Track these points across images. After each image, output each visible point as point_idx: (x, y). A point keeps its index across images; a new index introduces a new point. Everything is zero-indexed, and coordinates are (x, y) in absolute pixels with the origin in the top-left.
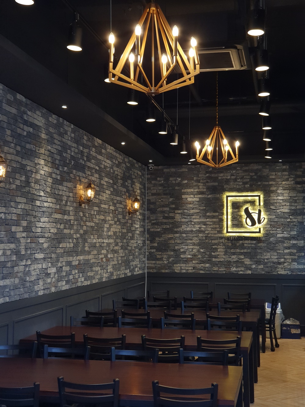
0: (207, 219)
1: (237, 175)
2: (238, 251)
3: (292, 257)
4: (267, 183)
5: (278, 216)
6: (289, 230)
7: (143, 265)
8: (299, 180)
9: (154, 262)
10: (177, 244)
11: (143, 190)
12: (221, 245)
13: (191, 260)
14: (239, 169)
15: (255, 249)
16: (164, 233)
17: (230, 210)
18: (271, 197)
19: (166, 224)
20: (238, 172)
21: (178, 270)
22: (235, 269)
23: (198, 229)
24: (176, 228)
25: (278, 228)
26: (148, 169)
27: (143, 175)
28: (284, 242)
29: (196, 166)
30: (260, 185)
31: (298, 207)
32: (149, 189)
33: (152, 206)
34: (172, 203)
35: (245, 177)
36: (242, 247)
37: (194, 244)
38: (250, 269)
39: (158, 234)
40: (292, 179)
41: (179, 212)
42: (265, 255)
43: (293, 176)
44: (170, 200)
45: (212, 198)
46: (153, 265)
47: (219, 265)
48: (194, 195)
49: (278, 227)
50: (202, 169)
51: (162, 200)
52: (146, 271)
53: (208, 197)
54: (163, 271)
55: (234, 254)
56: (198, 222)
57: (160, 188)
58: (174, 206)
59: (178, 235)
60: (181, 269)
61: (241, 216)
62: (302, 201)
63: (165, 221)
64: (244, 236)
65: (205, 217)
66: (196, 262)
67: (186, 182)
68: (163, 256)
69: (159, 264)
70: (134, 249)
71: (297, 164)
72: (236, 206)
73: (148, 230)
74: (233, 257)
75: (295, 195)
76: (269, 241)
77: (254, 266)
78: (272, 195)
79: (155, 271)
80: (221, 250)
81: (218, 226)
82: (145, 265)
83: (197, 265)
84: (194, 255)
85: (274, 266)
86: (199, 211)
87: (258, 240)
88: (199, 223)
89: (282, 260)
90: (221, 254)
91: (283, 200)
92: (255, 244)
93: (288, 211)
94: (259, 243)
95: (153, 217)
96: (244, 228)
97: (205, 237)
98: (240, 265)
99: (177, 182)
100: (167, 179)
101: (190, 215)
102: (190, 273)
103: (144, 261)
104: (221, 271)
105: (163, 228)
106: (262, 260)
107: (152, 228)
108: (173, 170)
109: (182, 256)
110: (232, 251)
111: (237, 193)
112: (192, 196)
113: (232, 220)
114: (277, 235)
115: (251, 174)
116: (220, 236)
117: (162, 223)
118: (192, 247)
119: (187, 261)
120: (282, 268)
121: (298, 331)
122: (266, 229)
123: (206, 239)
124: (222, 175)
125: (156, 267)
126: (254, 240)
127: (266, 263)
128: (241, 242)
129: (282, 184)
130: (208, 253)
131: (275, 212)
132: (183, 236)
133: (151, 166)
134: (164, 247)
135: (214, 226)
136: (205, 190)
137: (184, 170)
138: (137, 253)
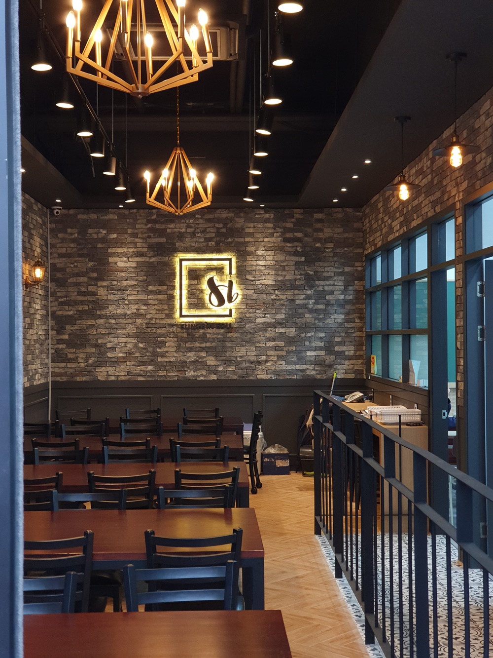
0: (148, 295)
1: (197, 226)
2: (197, 344)
3: (278, 352)
4: (241, 240)
5: (257, 291)
6: (274, 312)
7: (46, 371)
8: (289, 235)
9: (63, 365)
10: (101, 336)
11: (45, 249)
12: (171, 336)
13: (124, 360)
14: (199, 217)
15: (223, 341)
16: (80, 318)
17: (185, 282)
18: (247, 262)
19: (82, 303)
20: (197, 222)
21: (102, 376)
22: (192, 373)
23: (135, 311)
24: (100, 310)
25: (258, 309)
26: (52, 214)
27: (44, 223)
28: (265, 331)
29: (131, 211)
30: (231, 243)
31: (287, 278)
32: (53, 246)
33: (59, 275)
34: (93, 270)
35: (208, 231)
36: (204, 338)
37: (128, 336)
38: (216, 372)
39: (71, 320)
40: (278, 234)
41: (104, 284)
42: (238, 350)
43: (280, 230)
44: (89, 265)
45: (157, 262)
46: (61, 370)
47: (168, 368)
48: (128, 257)
49: (257, 307)
50: (141, 216)
51: (76, 264)
52: (50, 379)
53: (150, 260)
54: (79, 379)
55: (191, 349)
56: (135, 300)
57: (72, 245)
58: (95, 275)
59: (102, 321)
60: (108, 375)
61: (202, 291)
62: (293, 268)
63: (80, 298)
64: (206, 323)
65: (147, 292)
66: (133, 363)
67: (115, 236)
68: (77, 355)
69: (71, 368)
70: (33, 343)
71: (287, 212)
72: (195, 275)
73: (53, 313)
74: (189, 354)
75: (282, 258)
76: (244, 329)
77: (221, 368)
78: (248, 258)
79: (65, 379)
80: (171, 344)
81: (166, 307)
82: (49, 369)
83: (133, 369)
84: (129, 353)
85: (251, 367)
86: (136, 283)
87: (228, 328)
88: (137, 302)
89: (264, 358)
90: (170, 351)
91: (265, 266)
92: (222, 334)
93: (272, 284)
94: (228, 332)
95: (61, 292)
96: (206, 310)
97: (146, 323)
98: (199, 367)
99: (100, 237)
100: (83, 232)
101: (122, 288)
102: (122, 381)
103: (46, 364)
104: (170, 377)
105: (78, 311)
106: (233, 358)
107: (60, 310)
108: (93, 216)
109: (109, 355)
110: (188, 345)
111: (196, 255)
112: (125, 259)
113: (189, 298)
114: (255, 320)
115: (217, 225)
116: (169, 322)
117: (76, 303)
118: (124, 340)
119: (117, 362)
120: (263, 370)
121: (286, 463)
122: (240, 311)
123: (148, 327)
124: (172, 226)
125: (66, 372)
126: (222, 328)
127: (239, 363)
128: (201, 331)
129: (264, 241)
130: (151, 349)
131: (253, 285)
132: (110, 323)
133: (58, 209)
134: (80, 341)
135: (160, 307)
136: (145, 250)
137: (111, 216)
138: (37, 350)
